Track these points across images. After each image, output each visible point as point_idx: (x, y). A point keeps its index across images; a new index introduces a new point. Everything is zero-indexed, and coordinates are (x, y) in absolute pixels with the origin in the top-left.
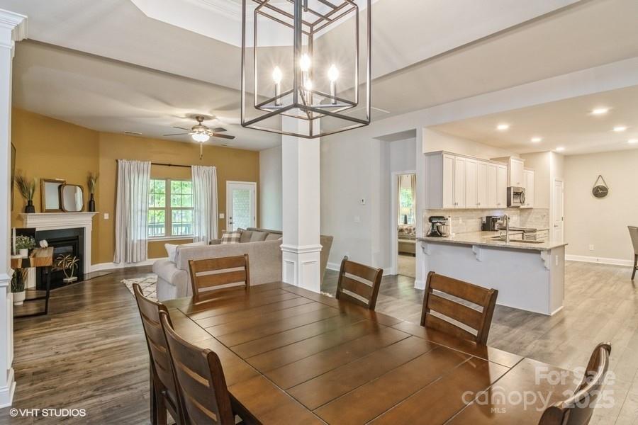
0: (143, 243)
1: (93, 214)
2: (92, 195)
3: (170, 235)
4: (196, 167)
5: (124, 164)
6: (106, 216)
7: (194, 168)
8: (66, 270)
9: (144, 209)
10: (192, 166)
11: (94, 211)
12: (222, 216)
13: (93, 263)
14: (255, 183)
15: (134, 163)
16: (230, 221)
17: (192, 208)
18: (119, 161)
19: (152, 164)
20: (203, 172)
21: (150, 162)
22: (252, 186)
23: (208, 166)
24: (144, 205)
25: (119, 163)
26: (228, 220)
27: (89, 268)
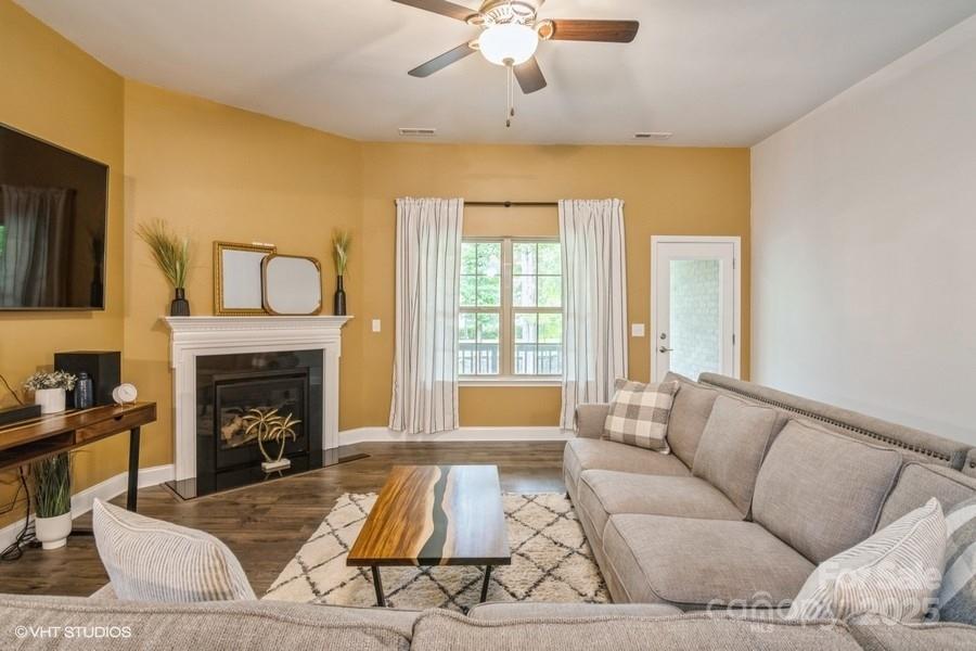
0: (448, 390)
1: (342, 319)
2: (339, 280)
3: (511, 373)
4: (569, 203)
5: (407, 206)
6: (376, 325)
7: (566, 207)
8: (264, 443)
9: (449, 309)
10: (560, 202)
11: (344, 313)
12: (638, 330)
13: (343, 426)
14: (738, 240)
15: (428, 203)
16: (662, 343)
17: (560, 310)
18: (398, 202)
19: (466, 204)
20: (587, 216)
21: (462, 201)
22: (728, 248)
23: (602, 198)
24: (449, 300)
25: (399, 208)
26: (655, 343)
27: (335, 438)
